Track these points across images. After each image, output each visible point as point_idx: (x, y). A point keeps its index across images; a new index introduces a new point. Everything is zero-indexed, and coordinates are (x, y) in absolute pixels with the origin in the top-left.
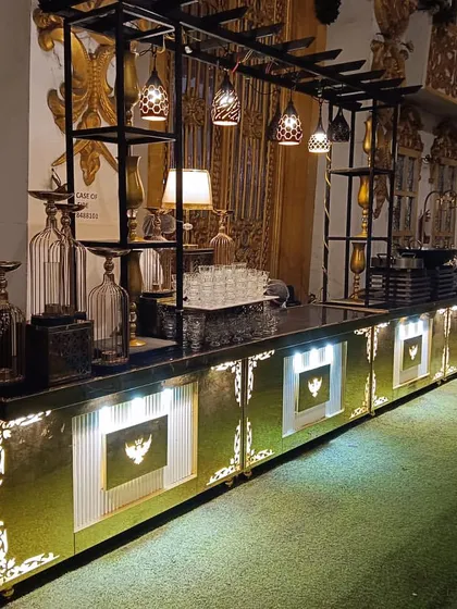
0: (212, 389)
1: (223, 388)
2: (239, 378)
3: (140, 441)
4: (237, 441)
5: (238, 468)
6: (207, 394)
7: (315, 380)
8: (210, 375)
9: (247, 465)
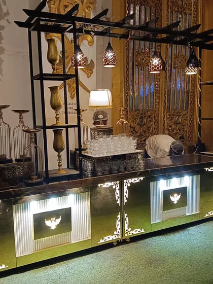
0: (99, 196)
1: (107, 196)
2: (118, 191)
3: (54, 219)
4: (118, 223)
5: (120, 237)
6: (96, 199)
7: (175, 195)
8: (98, 189)
9: (126, 235)
